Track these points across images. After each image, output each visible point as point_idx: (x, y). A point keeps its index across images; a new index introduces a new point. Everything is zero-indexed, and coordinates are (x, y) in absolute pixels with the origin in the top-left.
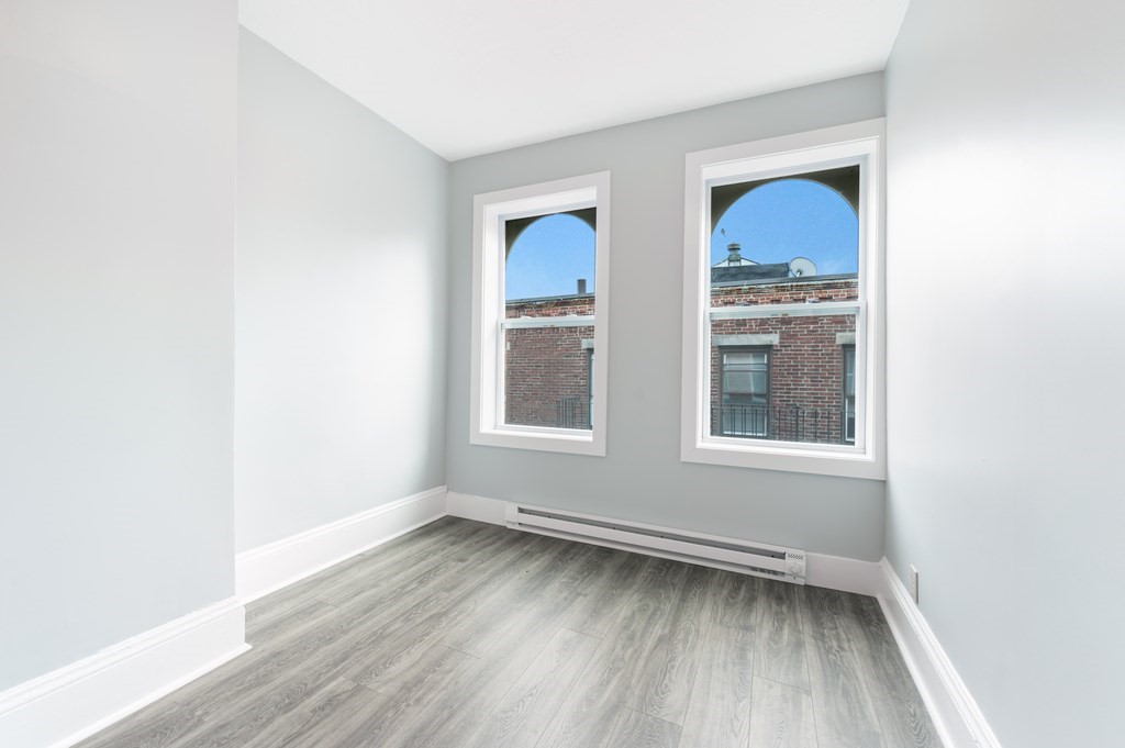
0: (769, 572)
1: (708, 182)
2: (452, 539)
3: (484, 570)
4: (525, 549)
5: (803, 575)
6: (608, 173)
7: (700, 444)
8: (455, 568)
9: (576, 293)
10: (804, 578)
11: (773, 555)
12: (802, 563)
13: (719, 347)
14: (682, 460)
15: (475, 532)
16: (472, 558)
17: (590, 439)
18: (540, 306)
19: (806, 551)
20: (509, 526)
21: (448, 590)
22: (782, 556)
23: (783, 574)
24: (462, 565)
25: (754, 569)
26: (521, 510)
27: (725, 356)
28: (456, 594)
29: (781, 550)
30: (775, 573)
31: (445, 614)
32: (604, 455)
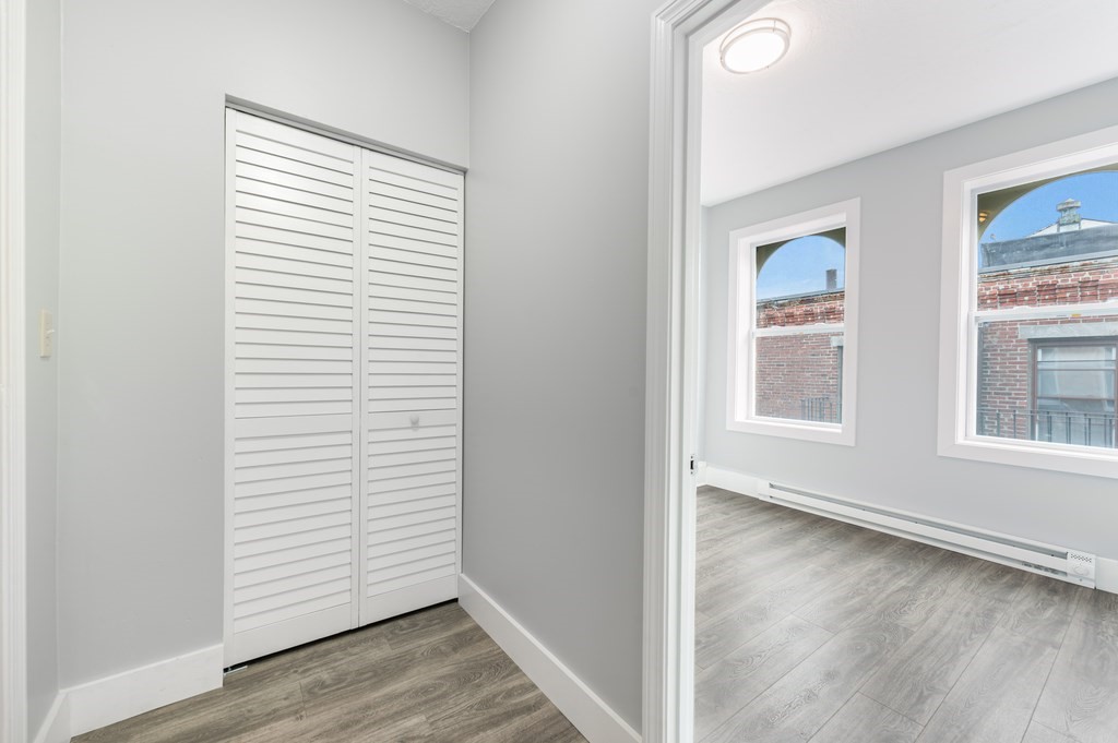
0: (1047, 569)
1: (972, 191)
2: (715, 500)
3: (745, 522)
4: (778, 515)
5: (1093, 577)
6: (859, 199)
7: (960, 440)
8: (720, 518)
9: (825, 289)
10: (1095, 581)
11: (1053, 554)
12: (1091, 566)
13: (1030, 340)
14: (939, 454)
15: (732, 499)
16: (732, 514)
17: (840, 431)
18: (782, 305)
19: (1097, 555)
20: (761, 498)
21: (720, 528)
22: (1064, 556)
23: (1065, 574)
24: (725, 517)
25: (1026, 564)
26: (772, 486)
27: (1040, 352)
28: (725, 531)
29: (1064, 550)
30: (1054, 571)
31: (720, 540)
32: (853, 444)
